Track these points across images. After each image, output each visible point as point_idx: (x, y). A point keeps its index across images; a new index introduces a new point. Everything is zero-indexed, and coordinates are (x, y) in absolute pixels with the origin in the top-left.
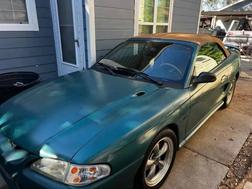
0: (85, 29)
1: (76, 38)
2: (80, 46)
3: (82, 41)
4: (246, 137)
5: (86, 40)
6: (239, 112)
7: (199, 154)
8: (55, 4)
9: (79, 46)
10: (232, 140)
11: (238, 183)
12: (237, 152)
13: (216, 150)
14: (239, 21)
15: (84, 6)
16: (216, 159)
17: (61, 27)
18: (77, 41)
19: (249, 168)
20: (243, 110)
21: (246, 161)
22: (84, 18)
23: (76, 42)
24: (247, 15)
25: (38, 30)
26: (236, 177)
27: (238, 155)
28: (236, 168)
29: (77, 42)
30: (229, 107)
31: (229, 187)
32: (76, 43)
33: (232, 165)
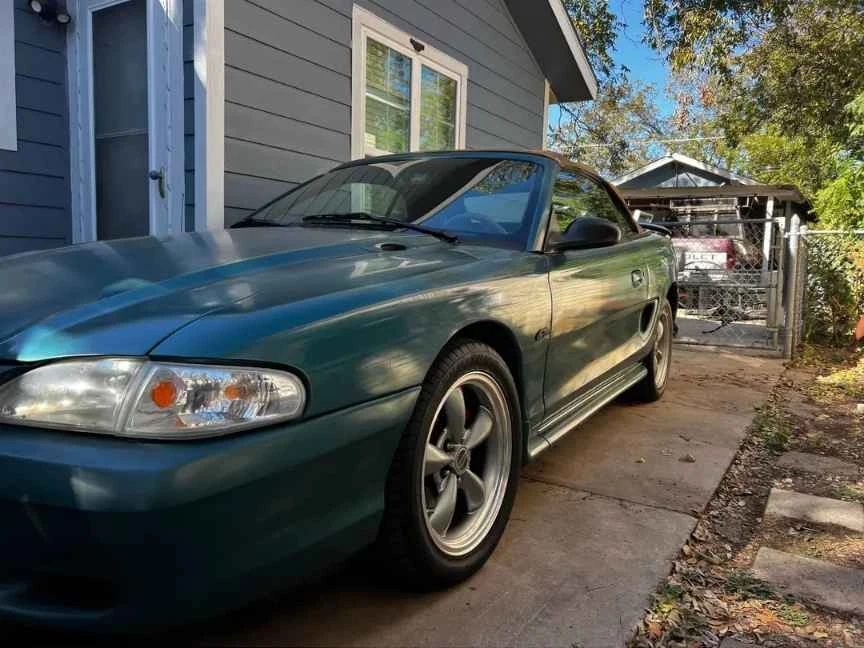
0: (189, 136)
1: (153, 167)
2: (169, 194)
3: (174, 178)
4: (731, 454)
5: (190, 171)
6: (695, 407)
7: (592, 494)
8: (84, 70)
9: (162, 194)
10: (688, 460)
11: (734, 554)
12: (711, 484)
13: (647, 484)
14: (652, 215)
15: (189, 63)
16: (652, 502)
17: (99, 144)
18: (158, 177)
19: (759, 520)
20: (706, 405)
21: (746, 505)
22: (189, 99)
23: (155, 178)
24: (673, 199)
25: (14, 148)
26: (725, 540)
27: (717, 493)
28: (716, 521)
29: (157, 181)
30: (662, 399)
31: (707, 561)
32: (153, 184)
33: (704, 513)
